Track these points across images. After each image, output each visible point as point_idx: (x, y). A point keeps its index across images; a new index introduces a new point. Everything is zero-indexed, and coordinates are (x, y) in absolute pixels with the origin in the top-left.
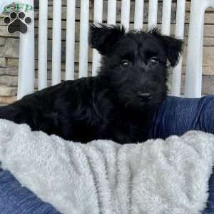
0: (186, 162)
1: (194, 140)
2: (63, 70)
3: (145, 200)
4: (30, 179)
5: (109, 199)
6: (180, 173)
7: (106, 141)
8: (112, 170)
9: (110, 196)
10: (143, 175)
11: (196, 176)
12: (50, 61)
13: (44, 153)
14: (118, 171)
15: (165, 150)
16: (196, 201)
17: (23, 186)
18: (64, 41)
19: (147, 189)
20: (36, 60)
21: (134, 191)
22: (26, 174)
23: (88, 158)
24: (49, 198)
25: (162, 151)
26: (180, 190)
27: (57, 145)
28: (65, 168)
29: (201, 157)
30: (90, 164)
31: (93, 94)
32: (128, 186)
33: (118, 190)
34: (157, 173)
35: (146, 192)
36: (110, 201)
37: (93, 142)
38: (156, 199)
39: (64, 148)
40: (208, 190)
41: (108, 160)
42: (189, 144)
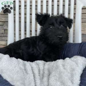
0: (71, 68)
1: (75, 60)
2: (25, 34)
3: (54, 84)
4: (7, 76)
5: (39, 84)
6: (69, 73)
7: (40, 61)
8: (41, 72)
9: (40, 83)
10: (54, 74)
11: (75, 74)
12: (20, 30)
13: (13, 66)
14: (44, 72)
15: (63, 64)
16: (75, 84)
17: (4, 79)
18: (25, 22)
19: (55, 79)
20: (15, 30)
21: (50, 80)
22: (5, 74)
23: (32, 68)
24: (14, 84)
25: (62, 64)
26: (68, 80)
27: (19, 63)
28: (22, 71)
29: (78, 66)
30: (32, 70)
31: (37, 43)
32: (47, 78)
33: (43, 80)
34: (59, 73)
35: (55, 80)
36: (40, 84)
37: (36, 61)
38: (59, 83)
39: (22, 64)
40: (80, 79)
41: (40, 68)
42: (74, 61)
